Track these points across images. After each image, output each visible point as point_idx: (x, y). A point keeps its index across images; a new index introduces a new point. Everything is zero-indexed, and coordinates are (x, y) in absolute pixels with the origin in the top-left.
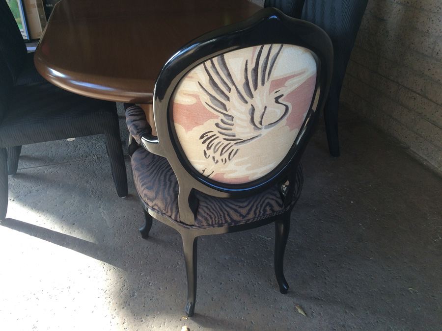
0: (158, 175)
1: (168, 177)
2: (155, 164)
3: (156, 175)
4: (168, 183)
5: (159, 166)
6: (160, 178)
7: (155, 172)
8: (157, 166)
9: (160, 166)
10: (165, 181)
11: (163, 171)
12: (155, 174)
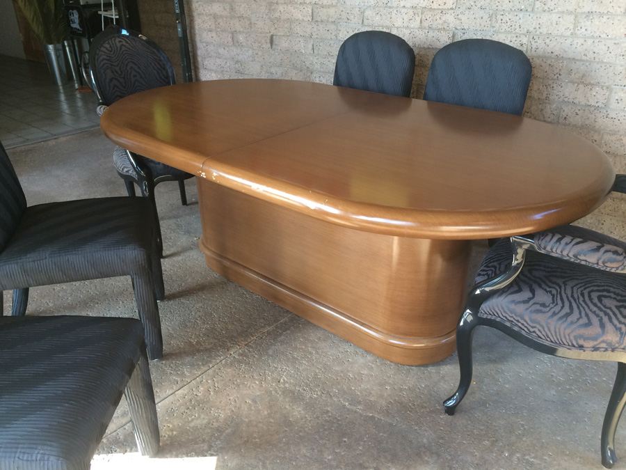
0: (584, 308)
1: (599, 304)
2: (561, 296)
3: (581, 308)
4: (608, 311)
5: (570, 298)
6: (591, 310)
7: (574, 305)
8: (568, 299)
9: (572, 296)
10: (601, 310)
11: (584, 301)
12: (578, 307)
